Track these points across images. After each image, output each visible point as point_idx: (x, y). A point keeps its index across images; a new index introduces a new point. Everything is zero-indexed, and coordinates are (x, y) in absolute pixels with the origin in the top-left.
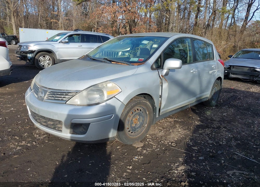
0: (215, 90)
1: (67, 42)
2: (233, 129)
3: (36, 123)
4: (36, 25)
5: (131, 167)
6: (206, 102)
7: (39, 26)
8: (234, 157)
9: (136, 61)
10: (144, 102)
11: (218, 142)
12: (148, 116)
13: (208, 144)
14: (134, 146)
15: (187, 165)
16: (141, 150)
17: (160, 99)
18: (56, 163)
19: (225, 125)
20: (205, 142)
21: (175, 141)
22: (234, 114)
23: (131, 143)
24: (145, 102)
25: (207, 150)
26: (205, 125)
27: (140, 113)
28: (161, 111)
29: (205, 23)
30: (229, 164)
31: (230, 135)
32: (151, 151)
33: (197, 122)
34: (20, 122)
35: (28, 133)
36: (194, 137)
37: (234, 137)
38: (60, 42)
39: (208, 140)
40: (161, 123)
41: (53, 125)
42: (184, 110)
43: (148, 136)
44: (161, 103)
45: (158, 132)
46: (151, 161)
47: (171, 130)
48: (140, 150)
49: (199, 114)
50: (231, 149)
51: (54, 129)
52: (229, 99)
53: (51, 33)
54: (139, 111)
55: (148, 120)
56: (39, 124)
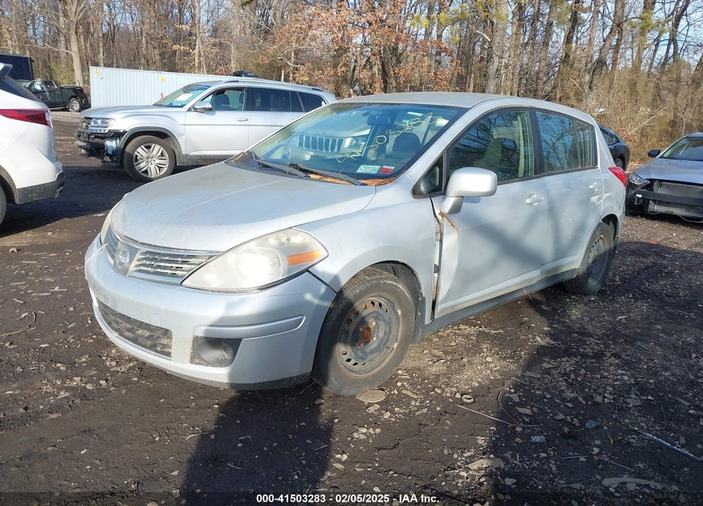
0: (598, 250)
1: (210, 110)
2: (640, 360)
3: (109, 330)
4: (134, 59)
5: (345, 457)
6: (571, 281)
7: (143, 61)
8: (629, 439)
9: (374, 172)
10: (389, 284)
11: (592, 396)
12: (401, 320)
13: (564, 400)
14: (361, 399)
15: (496, 457)
16: (379, 410)
17: (436, 275)
18: (154, 438)
19: (618, 350)
20: (553, 395)
21: (473, 388)
22: (647, 318)
23: (353, 392)
24: (392, 284)
25: (556, 417)
26: (562, 346)
27: (378, 312)
28: (439, 308)
29: (592, 57)
30: (611, 459)
31: (626, 378)
32: (404, 414)
33: (541, 338)
34: (73, 325)
35: (90, 356)
36: (526, 381)
37: (637, 383)
38: (189, 110)
39: (563, 388)
40: (440, 337)
41: (149, 338)
42: (509, 303)
43: (400, 372)
44: (437, 287)
45: (430, 363)
46: (401, 442)
47: (465, 360)
48: (376, 411)
49: (550, 316)
50: (626, 418)
51: (152, 350)
52: (639, 273)
53: (173, 81)
54: (376, 308)
55: (400, 331)
56: (116, 334)
